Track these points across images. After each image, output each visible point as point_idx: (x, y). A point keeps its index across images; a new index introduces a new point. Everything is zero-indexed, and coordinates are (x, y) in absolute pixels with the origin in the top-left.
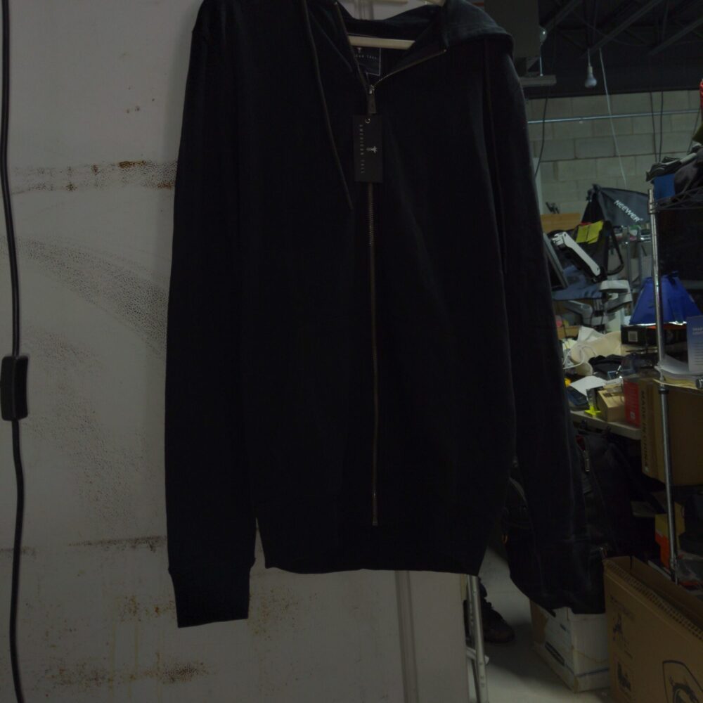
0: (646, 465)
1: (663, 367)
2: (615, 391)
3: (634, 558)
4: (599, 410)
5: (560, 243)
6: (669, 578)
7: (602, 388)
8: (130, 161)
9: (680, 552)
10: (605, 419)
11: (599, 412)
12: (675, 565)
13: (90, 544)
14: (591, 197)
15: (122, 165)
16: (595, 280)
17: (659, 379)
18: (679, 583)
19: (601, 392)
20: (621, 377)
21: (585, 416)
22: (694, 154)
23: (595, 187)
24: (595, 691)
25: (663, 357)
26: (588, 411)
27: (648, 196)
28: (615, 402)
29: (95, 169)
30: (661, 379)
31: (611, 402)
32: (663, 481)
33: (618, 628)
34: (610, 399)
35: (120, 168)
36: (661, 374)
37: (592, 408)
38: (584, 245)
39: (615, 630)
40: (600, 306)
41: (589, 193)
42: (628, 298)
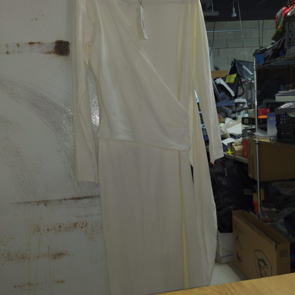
0: (250, 173)
1: (257, 133)
2: (239, 144)
3: (244, 210)
4: (232, 151)
5: (218, 83)
6: (258, 218)
7: (233, 143)
8: (33, 42)
9: (262, 208)
10: (235, 155)
11: (232, 152)
12: (260, 213)
13: (19, 203)
14: (233, 64)
15: (30, 43)
16: (232, 98)
17: (256, 138)
18: (261, 220)
19: (233, 144)
20: (241, 138)
21: (227, 154)
22: (272, 45)
23: (235, 60)
24: (228, 263)
25: (258, 129)
26: (228, 152)
27: (253, 63)
28: (239, 148)
29: (18, 45)
30: (257, 138)
31: (237, 148)
32: (256, 179)
33: (237, 238)
34: (237, 147)
35: (29, 45)
36: (257, 136)
37: (229, 150)
38: (228, 84)
39: (236, 239)
40: (235, 109)
41: (232, 62)
42: (246, 106)
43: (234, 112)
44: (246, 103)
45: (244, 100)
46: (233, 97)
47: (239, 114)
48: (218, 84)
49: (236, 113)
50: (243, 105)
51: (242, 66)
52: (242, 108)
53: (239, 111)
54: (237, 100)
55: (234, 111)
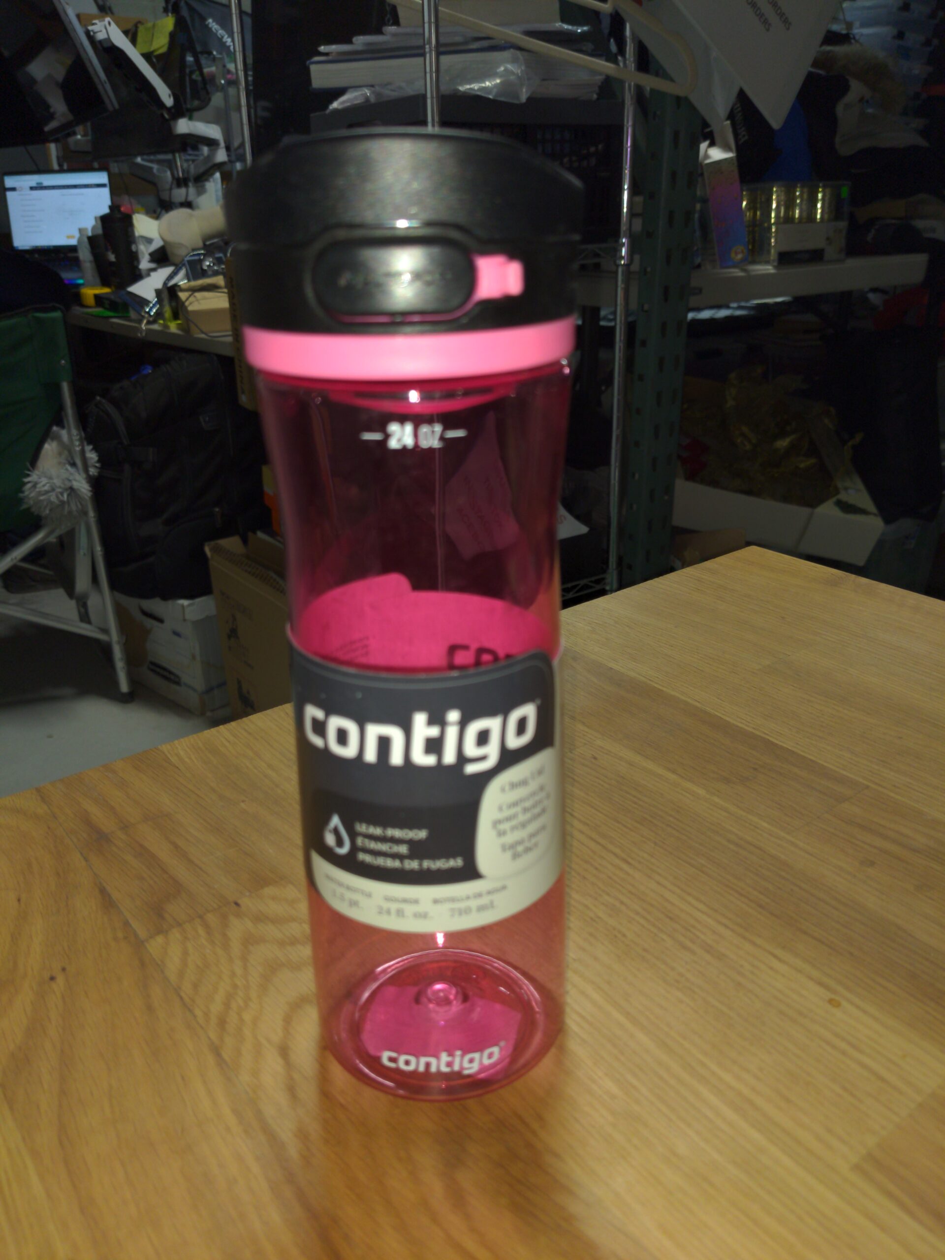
0: (243, 392)
4: (178, 318)
5: (101, 36)
16: (167, 116)
37: (166, 316)
38: (147, 57)
40: (183, 170)
42: (221, 156)
43: (181, 182)
44: (222, 144)
45: (213, 131)
46: (169, 110)
47: (201, 191)
48: (100, 42)
49: (190, 184)
50: (210, 150)
51: (203, 19)
52: (210, 164)
53: (201, 179)
54: (183, 126)
55: (181, 175)
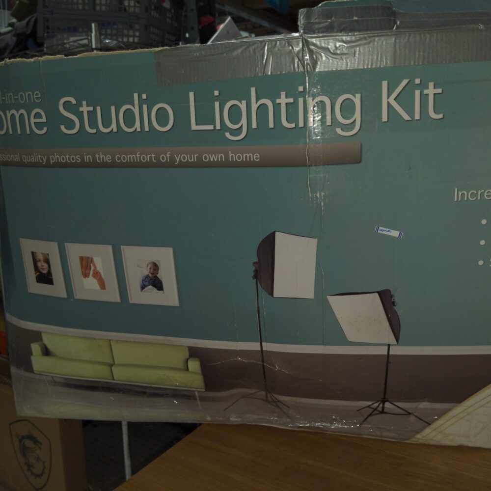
22: (10, 28)
